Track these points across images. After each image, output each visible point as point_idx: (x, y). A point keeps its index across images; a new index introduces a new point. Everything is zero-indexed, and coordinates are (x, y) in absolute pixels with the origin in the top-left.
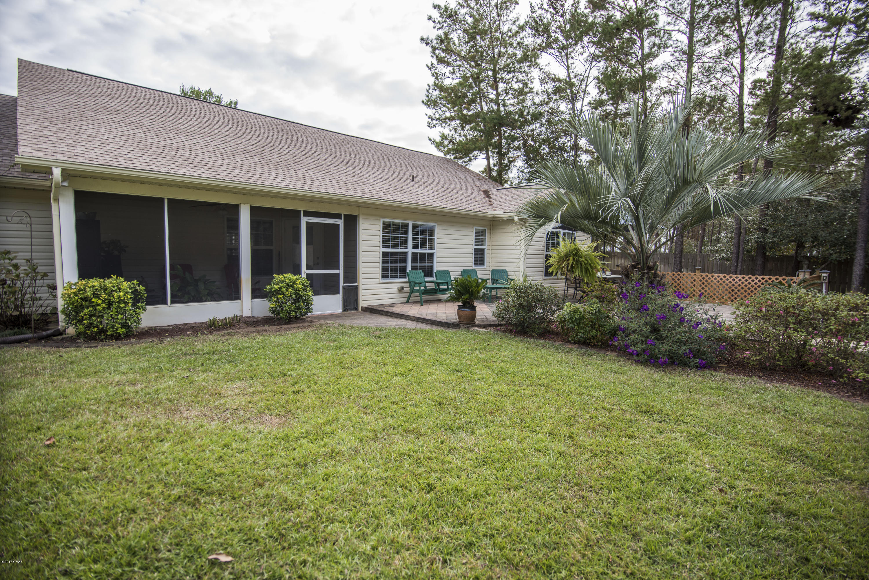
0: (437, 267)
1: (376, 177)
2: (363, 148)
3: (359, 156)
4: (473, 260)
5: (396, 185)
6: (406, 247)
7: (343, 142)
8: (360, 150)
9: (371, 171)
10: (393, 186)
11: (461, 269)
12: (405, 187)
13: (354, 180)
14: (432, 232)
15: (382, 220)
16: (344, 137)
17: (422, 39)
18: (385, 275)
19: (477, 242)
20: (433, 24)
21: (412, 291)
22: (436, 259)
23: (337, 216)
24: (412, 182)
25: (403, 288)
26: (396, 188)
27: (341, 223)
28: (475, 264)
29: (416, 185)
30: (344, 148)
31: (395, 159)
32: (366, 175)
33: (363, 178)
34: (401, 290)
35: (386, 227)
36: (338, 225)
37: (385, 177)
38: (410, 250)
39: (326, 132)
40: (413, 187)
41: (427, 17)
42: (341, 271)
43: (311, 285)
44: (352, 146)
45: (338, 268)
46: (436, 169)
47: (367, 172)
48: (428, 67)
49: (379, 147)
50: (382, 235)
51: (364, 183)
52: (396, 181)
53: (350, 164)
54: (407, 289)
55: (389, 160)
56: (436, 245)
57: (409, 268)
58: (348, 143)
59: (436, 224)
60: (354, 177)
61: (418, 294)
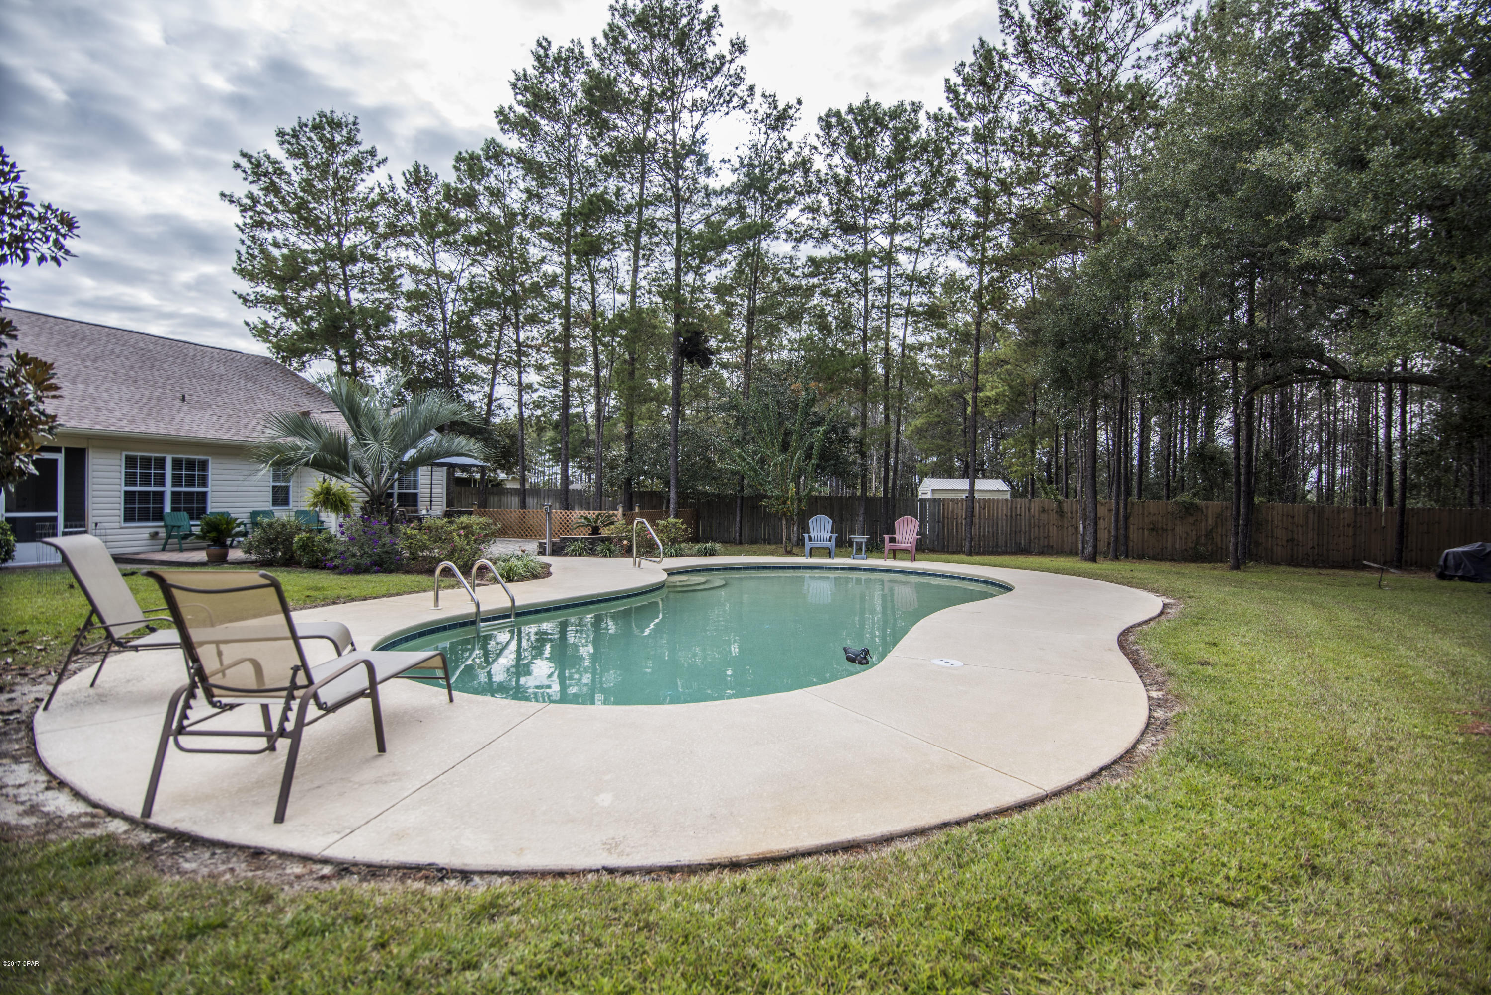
0: (213, 507)
1: (121, 399)
2: (110, 347)
3: (99, 364)
4: (270, 500)
5: (151, 408)
6: (163, 484)
7: (73, 337)
8: (103, 352)
9: (115, 388)
10: (145, 411)
11: (251, 510)
12: (165, 411)
13: (83, 404)
14: (204, 465)
15: (124, 454)
16: (78, 326)
17: (223, 195)
18: (129, 516)
19: (276, 477)
20: (244, 175)
21: (169, 537)
22: (210, 498)
23: (57, 450)
24: (181, 404)
25: (157, 533)
26: (149, 414)
27: (61, 458)
28: (274, 505)
29: (186, 408)
30: (75, 350)
31: (165, 366)
32: (105, 396)
33: (99, 401)
34: (154, 536)
35: (131, 462)
36: (56, 461)
37: (137, 397)
38: (168, 488)
39: (43, 319)
40: (179, 411)
41: (232, 164)
42: (60, 514)
43: (14, 530)
44: (90, 344)
45: (56, 510)
46: (236, 377)
47: (107, 390)
48: (238, 226)
49: (141, 344)
50: (123, 471)
51: (99, 409)
52: (154, 401)
53: (80, 379)
54: (163, 533)
55: (152, 367)
56: (210, 483)
57: (168, 509)
58: (82, 340)
59: (209, 458)
60: (83, 399)
61: (176, 540)
